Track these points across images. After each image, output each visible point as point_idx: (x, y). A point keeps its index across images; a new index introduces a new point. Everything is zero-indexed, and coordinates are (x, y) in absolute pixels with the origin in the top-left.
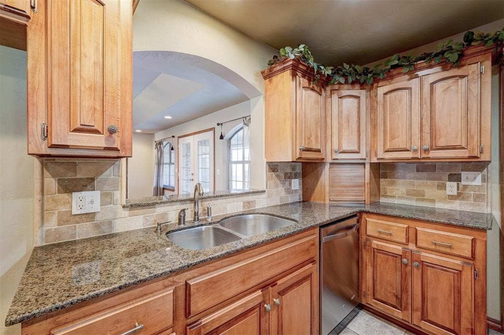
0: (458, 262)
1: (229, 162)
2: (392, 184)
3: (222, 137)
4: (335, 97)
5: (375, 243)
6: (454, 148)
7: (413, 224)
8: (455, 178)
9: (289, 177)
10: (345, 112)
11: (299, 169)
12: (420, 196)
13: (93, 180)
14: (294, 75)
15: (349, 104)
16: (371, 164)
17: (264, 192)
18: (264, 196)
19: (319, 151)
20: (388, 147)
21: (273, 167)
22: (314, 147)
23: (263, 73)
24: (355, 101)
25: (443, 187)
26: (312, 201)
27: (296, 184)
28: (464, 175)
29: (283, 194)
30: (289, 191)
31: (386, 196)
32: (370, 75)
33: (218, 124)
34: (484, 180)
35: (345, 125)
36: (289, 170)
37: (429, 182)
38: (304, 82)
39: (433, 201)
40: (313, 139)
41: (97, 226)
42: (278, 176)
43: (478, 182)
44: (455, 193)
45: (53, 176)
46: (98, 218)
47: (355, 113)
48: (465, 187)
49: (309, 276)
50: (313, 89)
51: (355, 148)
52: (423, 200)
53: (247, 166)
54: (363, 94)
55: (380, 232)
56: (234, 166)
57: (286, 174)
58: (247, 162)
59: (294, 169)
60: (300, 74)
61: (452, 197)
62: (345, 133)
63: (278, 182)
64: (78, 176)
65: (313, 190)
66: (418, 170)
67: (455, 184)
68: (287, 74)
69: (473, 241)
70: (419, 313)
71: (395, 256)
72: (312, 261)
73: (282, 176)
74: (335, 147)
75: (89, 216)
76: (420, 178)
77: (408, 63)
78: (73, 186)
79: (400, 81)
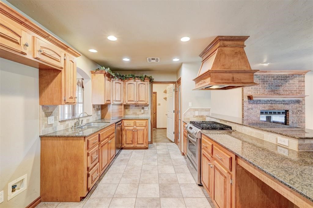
0: (144, 127)
2: (129, 111)
4: (114, 82)
5: (126, 128)
6: (143, 101)
7: (135, 121)
8: (143, 108)
9: (98, 110)
10: (117, 88)
11: (100, 107)
12: (135, 114)
13: (52, 112)
15: (118, 86)
16: (124, 105)
17: (92, 115)
18: (92, 117)
19: (110, 101)
20: (129, 100)
21: (94, 106)
22: (109, 99)
23: (91, 72)
24: (120, 85)
25: (140, 111)
26: (105, 118)
27: (99, 112)
28: (145, 108)
29: (96, 116)
30: (98, 115)
31: (127, 115)
32: (124, 78)
34: (148, 109)
35: (117, 92)
36: (98, 107)
37: (138, 110)
38: (107, 78)
39: (138, 115)
40: (109, 97)
41: (53, 129)
43: (147, 109)
44: (143, 112)
45: (44, 111)
46: (53, 126)
47: (120, 89)
48: (145, 110)
49: (113, 137)
50: (109, 80)
51: (120, 100)
52: (136, 115)
54: (122, 82)
55: (127, 124)
60: (106, 76)
61: (143, 113)
62: (117, 95)
63: (95, 112)
64: (49, 111)
65: (106, 114)
66: (135, 107)
67: (143, 110)
68: (103, 75)
69: (146, 122)
70: (137, 143)
71: (131, 130)
72: (114, 132)
73: (96, 109)
74: (114, 99)
75: (51, 125)
76: (136, 109)
77: (134, 77)
78: (48, 115)
79: (132, 81)
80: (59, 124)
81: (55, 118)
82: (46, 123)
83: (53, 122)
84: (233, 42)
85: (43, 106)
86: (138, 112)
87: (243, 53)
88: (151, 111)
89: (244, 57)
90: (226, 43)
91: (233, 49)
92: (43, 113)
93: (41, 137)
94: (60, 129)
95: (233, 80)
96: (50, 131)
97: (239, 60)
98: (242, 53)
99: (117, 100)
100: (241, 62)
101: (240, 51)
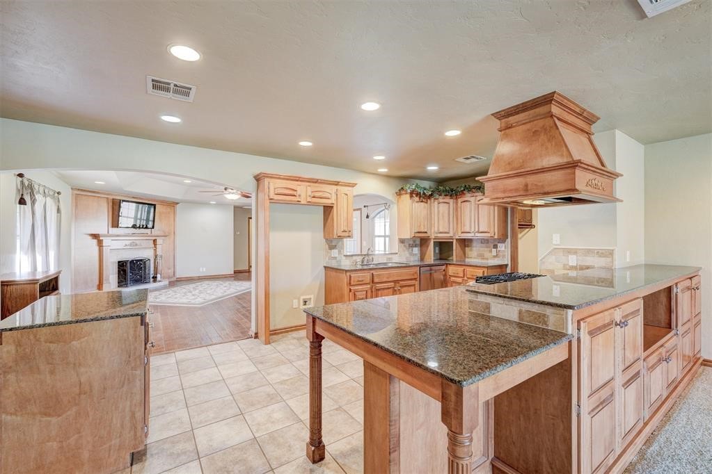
1: (372, 236)
2: (471, 250)
3: (368, 217)
4: (436, 203)
5: (453, 279)
6: (485, 232)
8: (495, 247)
9: (411, 246)
10: (441, 212)
11: (418, 242)
12: (481, 256)
13: (336, 246)
14: (411, 197)
15: (443, 208)
16: (457, 239)
17: (397, 253)
18: (397, 256)
19: (426, 232)
20: (462, 231)
21: (402, 241)
22: (423, 230)
23: (396, 193)
24: (446, 205)
25: (491, 251)
26: (425, 260)
27: (416, 250)
28: (499, 245)
29: (408, 255)
30: (411, 254)
31: (468, 258)
32: (454, 192)
33: (365, 207)
34: (505, 248)
35: (441, 218)
36: (411, 242)
37: (486, 249)
38: (417, 199)
39: (487, 259)
40: (422, 226)
41: (337, 262)
42: (405, 246)
43: (503, 249)
44: (495, 254)
45: (327, 244)
46: (338, 259)
47: (447, 212)
48: (499, 251)
49: (414, 285)
50: (422, 201)
52: (483, 259)
53: (387, 239)
54: (451, 201)
56: (377, 239)
57: (409, 245)
58: (387, 236)
59: (414, 242)
60: (414, 195)
61: (495, 256)
62: (441, 222)
63: (405, 248)
64: (333, 245)
65: (425, 254)
66: (482, 243)
67: (495, 250)
68: (408, 196)
72: (415, 279)
74: (436, 229)
75: (335, 258)
76: (482, 247)
77: (469, 189)
78: (332, 248)
79: (468, 196)
80: (344, 258)
81: (340, 252)
82: (329, 255)
83: (337, 255)
84: (527, 113)
85: (327, 240)
86: (487, 254)
87: (551, 127)
88: (511, 252)
89: (554, 136)
90: (512, 119)
91: (528, 126)
92: (327, 246)
93: (325, 267)
94: (346, 264)
95: (526, 190)
96: (334, 264)
97: (542, 145)
98: (548, 128)
99: (441, 230)
100: (547, 148)
101: (544, 126)
